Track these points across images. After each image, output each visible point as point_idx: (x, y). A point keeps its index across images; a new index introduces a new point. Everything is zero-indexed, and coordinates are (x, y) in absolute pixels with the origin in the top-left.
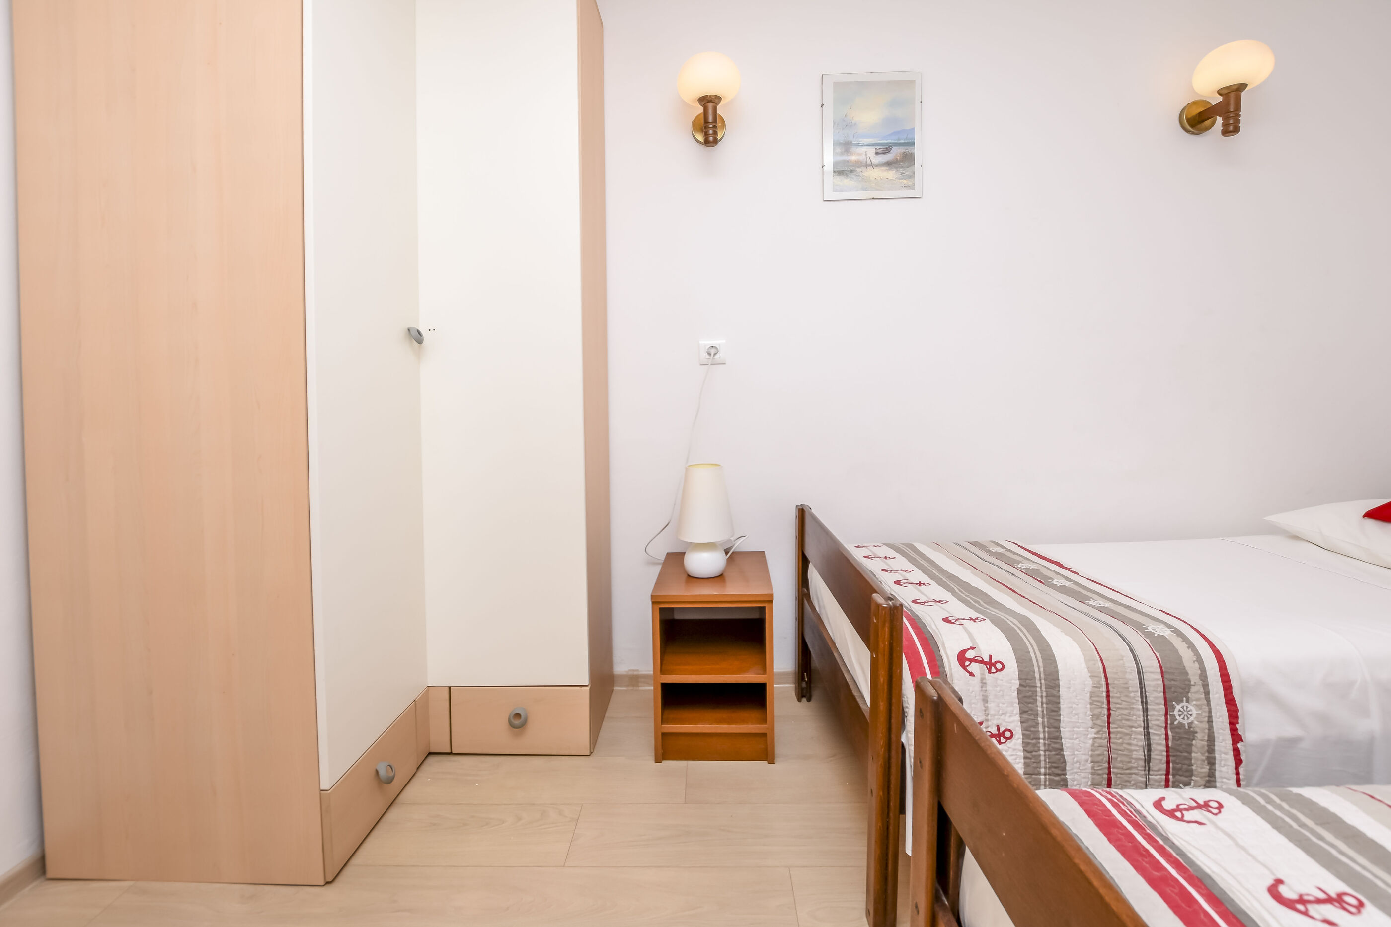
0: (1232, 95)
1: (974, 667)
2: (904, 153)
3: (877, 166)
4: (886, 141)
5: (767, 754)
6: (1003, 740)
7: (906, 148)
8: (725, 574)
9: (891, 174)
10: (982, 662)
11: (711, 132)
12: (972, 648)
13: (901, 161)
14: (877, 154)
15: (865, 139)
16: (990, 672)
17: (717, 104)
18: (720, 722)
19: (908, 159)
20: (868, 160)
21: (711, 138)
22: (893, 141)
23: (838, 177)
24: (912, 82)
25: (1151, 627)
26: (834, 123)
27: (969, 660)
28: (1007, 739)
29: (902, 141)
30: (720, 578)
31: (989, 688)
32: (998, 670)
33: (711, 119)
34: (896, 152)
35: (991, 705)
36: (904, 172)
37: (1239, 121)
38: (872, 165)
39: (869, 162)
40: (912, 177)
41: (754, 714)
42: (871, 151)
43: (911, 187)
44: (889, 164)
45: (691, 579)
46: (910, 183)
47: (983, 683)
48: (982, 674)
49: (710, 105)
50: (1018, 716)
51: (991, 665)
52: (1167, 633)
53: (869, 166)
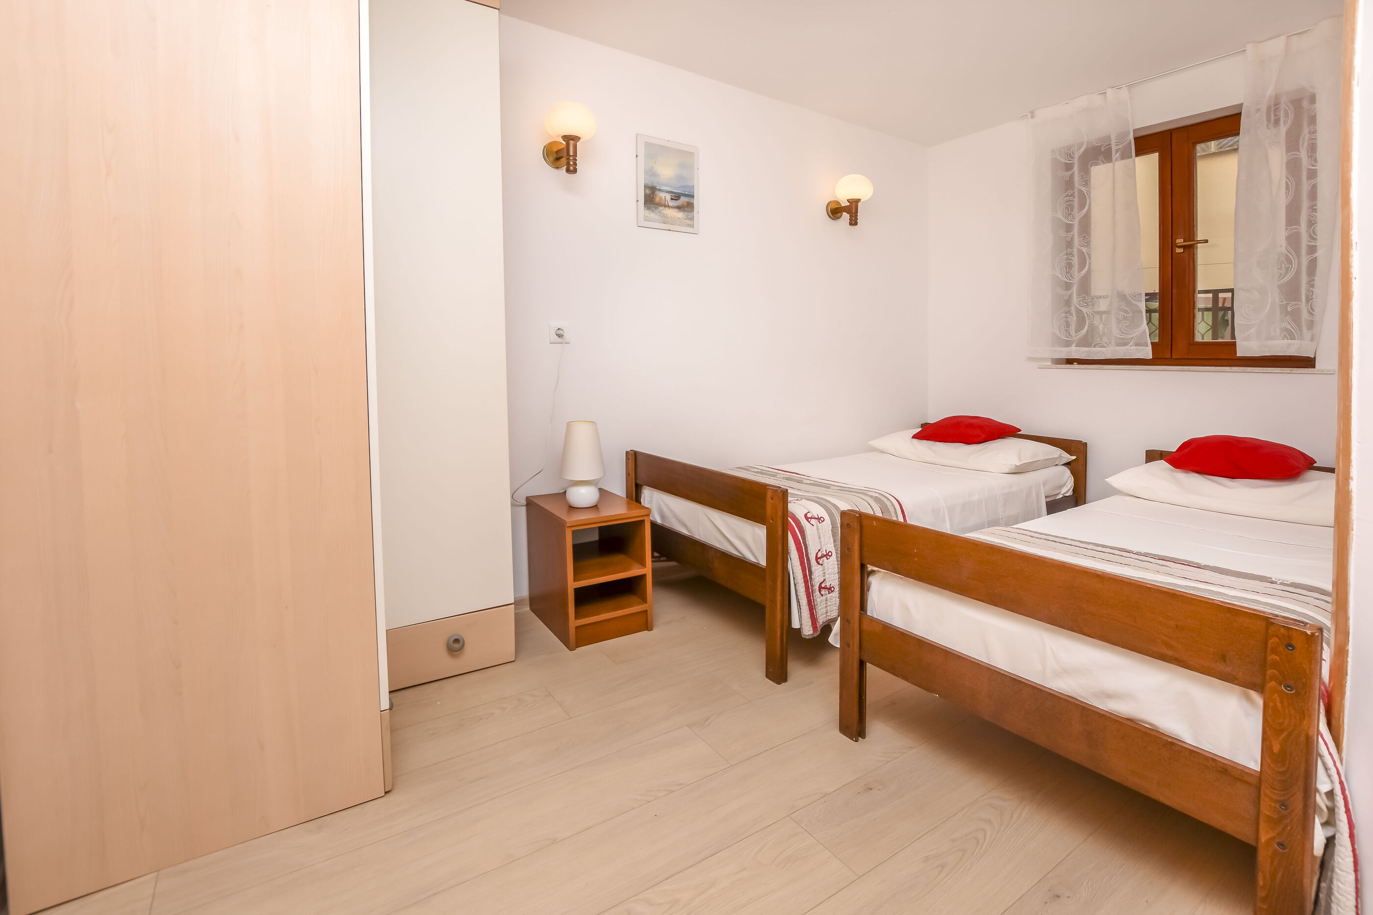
0: (854, 203)
1: (813, 521)
2: (688, 202)
3: (672, 207)
4: (677, 191)
5: (647, 626)
6: (828, 557)
7: (689, 198)
8: (598, 505)
9: (680, 215)
10: (815, 518)
11: (571, 163)
12: (809, 512)
13: (686, 207)
14: (672, 199)
15: (665, 187)
16: (820, 523)
17: (577, 142)
18: (615, 609)
19: (688, 207)
20: (666, 202)
21: (571, 168)
22: (681, 192)
23: (647, 211)
24: (693, 154)
25: (870, 494)
26: (645, 171)
27: (810, 518)
28: (830, 556)
29: (687, 193)
30: (595, 507)
31: (820, 531)
32: (822, 521)
33: (571, 153)
34: (683, 200)
35: (822, 539)
36: (688, 215)
37: (857, 219)
38: (668, 206)
39: (667, 204)
40: (692, 219)
41: (633, 598)
42: (668, 197)
43: (692, 226)
44: (679, 208)
45: (572, 508)
46: (692, 223)
47: (818, 529)
48: (817, 524)
49: (571, 142)
50: (833, 544)
51: (819, 519)
52: (877, 495)
53: (667, 206)
